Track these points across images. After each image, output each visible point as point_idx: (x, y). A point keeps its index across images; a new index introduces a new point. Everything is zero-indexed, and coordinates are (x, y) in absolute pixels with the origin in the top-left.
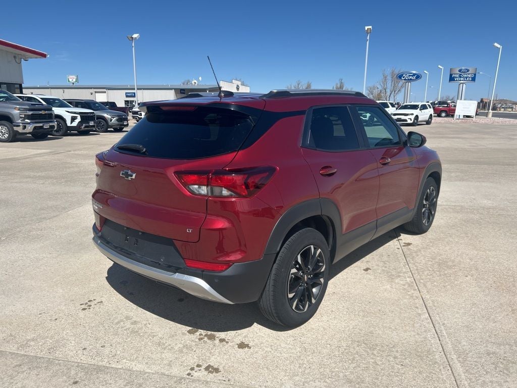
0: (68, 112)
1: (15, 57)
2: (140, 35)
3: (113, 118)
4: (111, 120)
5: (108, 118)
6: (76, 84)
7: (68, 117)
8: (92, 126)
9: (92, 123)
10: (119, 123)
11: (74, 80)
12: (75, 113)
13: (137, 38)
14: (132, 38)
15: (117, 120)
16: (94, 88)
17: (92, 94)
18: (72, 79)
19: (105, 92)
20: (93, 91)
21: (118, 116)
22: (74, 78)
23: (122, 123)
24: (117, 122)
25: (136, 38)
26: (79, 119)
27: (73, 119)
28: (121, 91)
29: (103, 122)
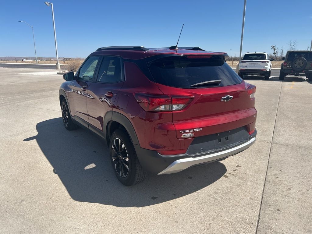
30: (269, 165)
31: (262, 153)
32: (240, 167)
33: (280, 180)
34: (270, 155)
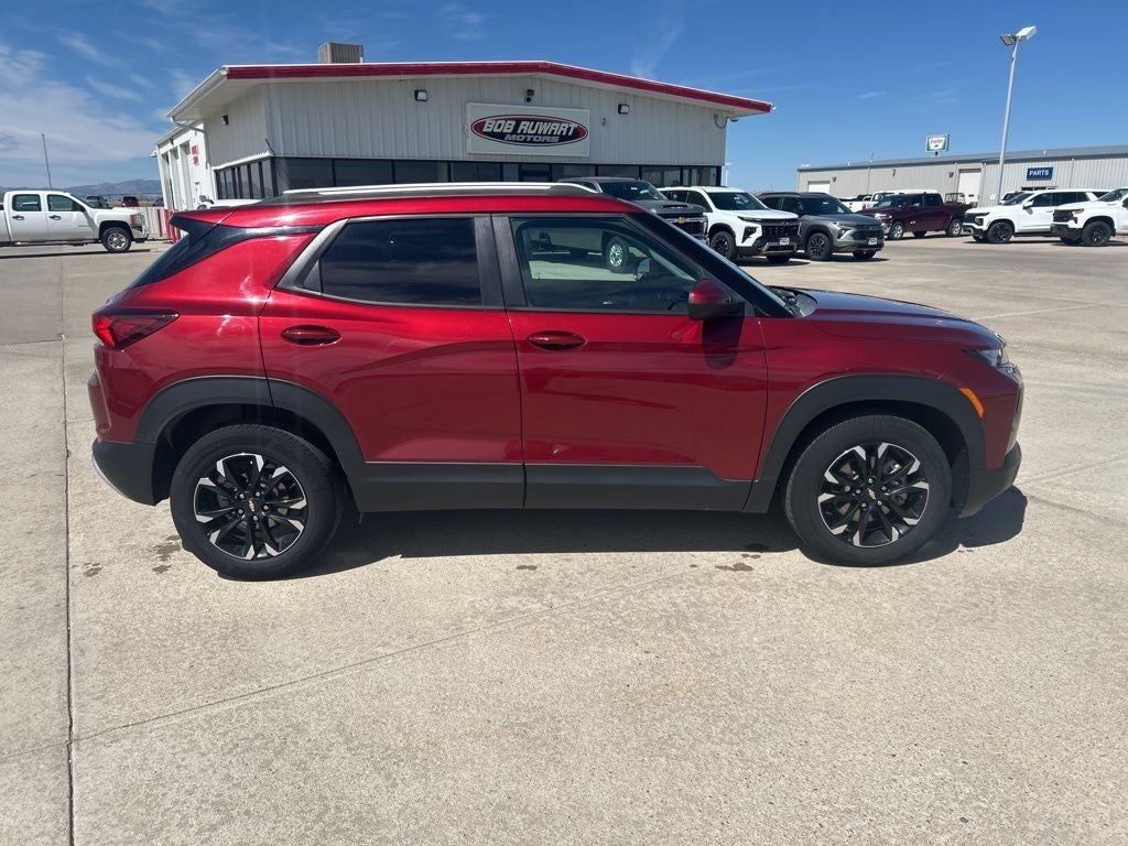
0: (742, 219)
1: (716, 117)
2: (1037, 28)
3: (846, 230)
4: (839, 236)
5: (835, 231)
6: (944, 155)
7: (738, 228)
8: (785, 247)
9: (785, 242)
10: (857, 241)
11: (941, 146)
12: (754, 221)
13: (1028, 38)
14: (1015, 38)
15: (853, 235)
16: (959, 162)
17: (951, 175)
18: (937, 143)
19: (979, 170)
20: (954, 168)
21: (857, 226)
22: (939, 141)
23: (863, 242)
24: (852, 240)
25: (1024, 37)
26: (759, 233)
27: (748, 232)
28: (1017, 165)
29: (824, 240)
30: (64, 613)
31: (101, 645)
32: (155, 570)
33: (25, 581)
34: (66, 656)
